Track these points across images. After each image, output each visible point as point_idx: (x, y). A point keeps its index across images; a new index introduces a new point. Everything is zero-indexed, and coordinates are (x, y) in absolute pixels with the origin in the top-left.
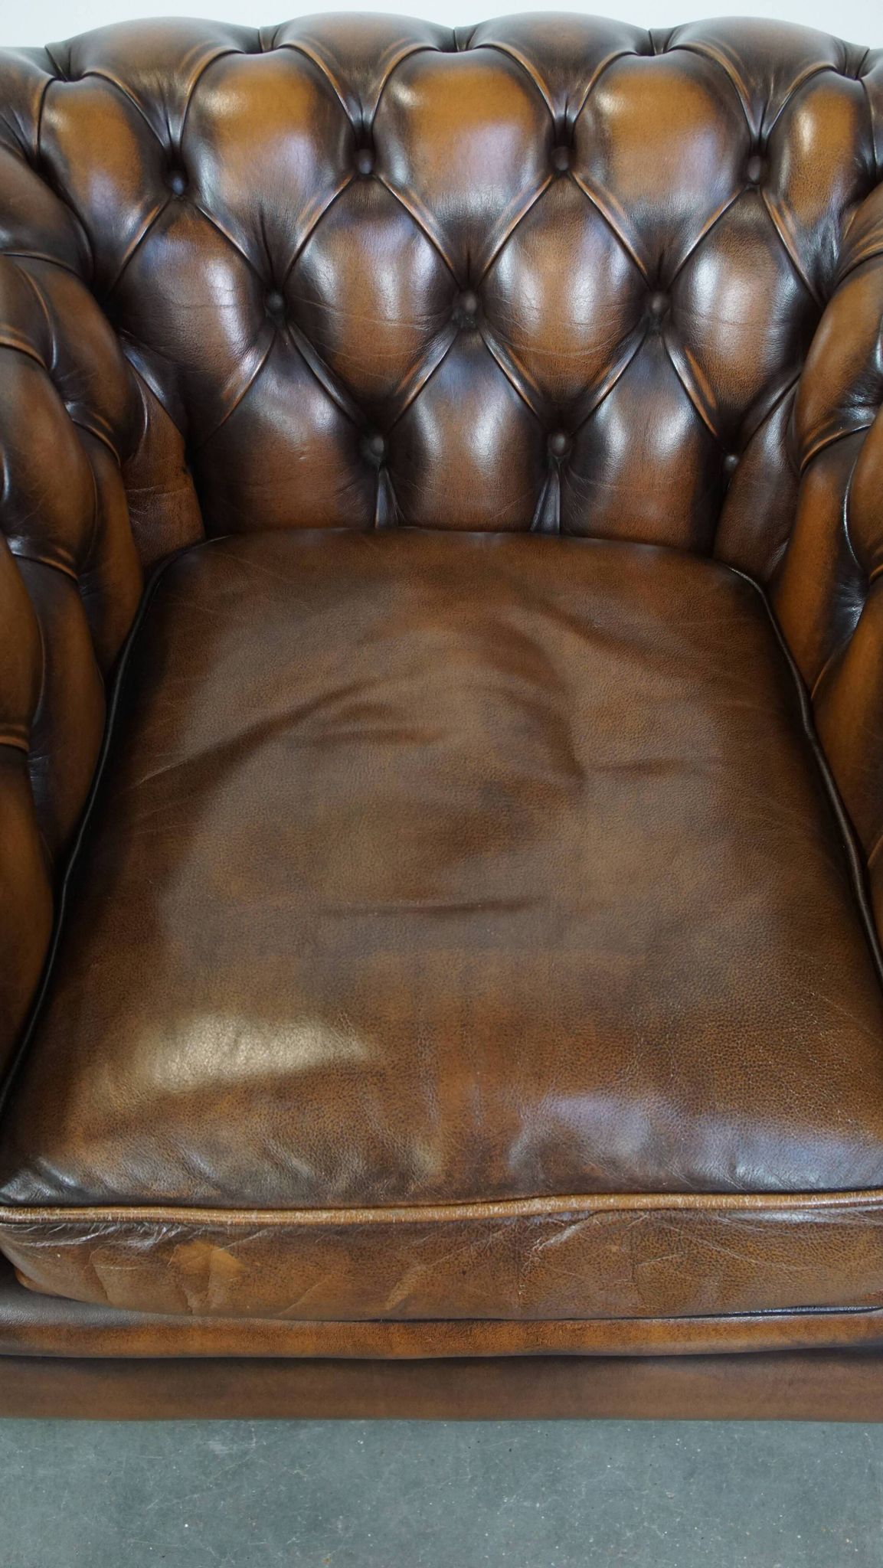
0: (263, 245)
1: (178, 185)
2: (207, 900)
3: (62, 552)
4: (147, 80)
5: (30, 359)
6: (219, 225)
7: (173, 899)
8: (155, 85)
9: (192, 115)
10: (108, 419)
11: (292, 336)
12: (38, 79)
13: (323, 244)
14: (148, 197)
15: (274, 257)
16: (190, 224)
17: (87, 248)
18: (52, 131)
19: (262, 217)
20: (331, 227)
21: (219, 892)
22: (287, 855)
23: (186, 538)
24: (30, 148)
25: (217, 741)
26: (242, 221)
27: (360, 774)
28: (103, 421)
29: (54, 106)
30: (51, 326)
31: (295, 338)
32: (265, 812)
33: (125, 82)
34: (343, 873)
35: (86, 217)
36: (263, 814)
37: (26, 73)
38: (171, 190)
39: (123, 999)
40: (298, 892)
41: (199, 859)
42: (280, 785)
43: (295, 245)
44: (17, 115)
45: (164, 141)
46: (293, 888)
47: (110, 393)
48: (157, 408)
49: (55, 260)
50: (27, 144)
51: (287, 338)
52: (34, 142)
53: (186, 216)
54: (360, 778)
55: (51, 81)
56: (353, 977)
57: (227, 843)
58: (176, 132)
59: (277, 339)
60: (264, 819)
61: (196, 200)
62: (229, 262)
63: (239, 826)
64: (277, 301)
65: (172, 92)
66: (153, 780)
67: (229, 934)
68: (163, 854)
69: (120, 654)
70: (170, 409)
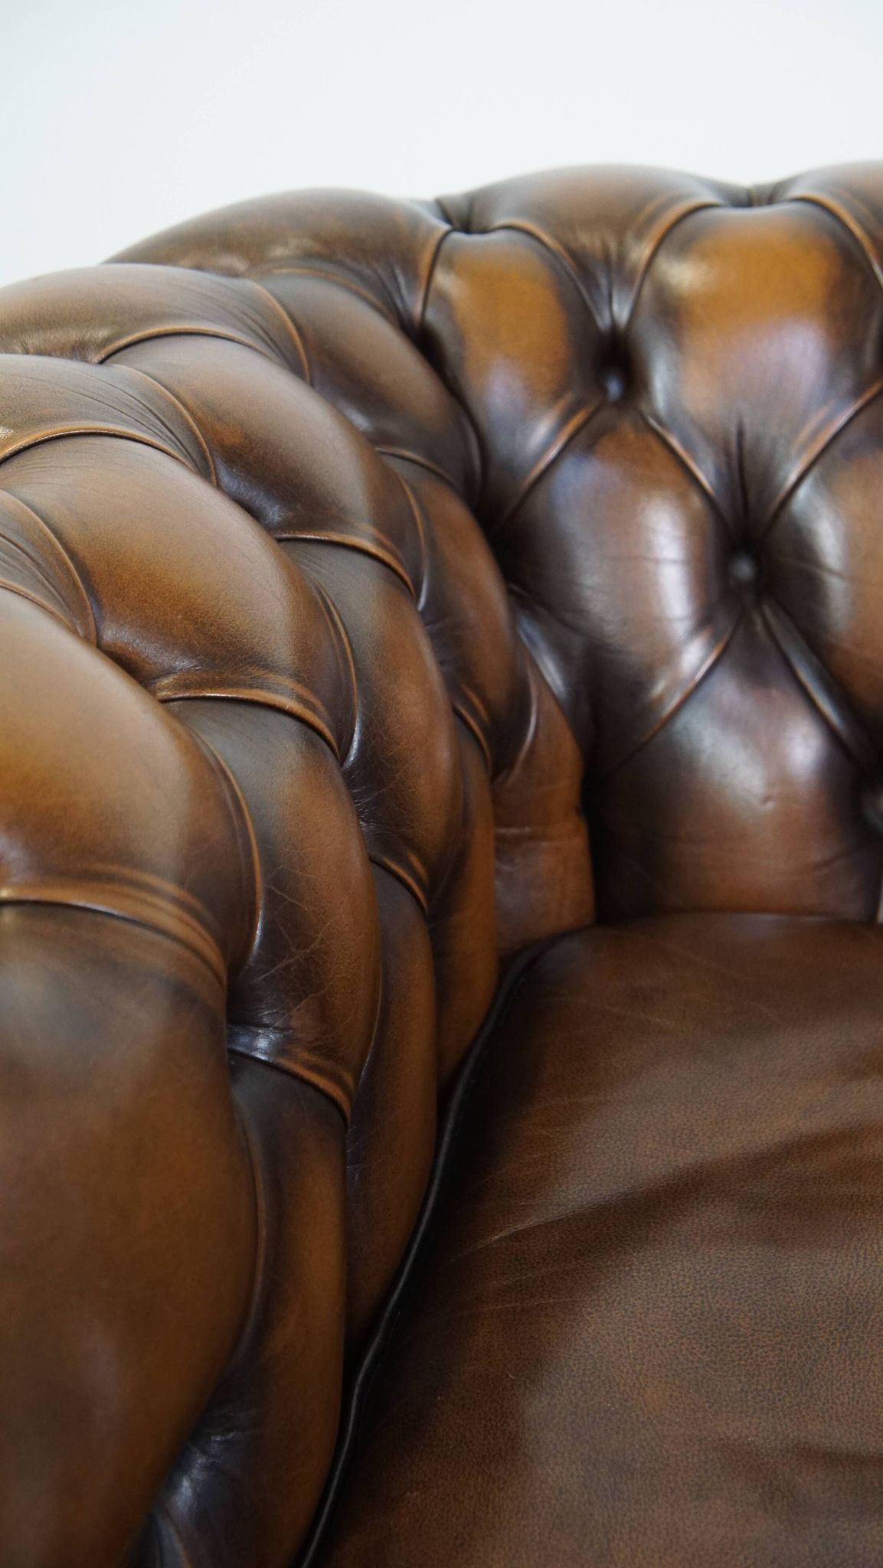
0: (736, 475)
1: (614, 388)
2: (606, 1412)
3: (414, 860)
4: (589, 241)
5: (398, 580)
6: (675, 442)
7: (549, 1404)
8: (598, 244)
9: (647, 291)
10: (484, 700)
11: (768, 618)
12: (432, 229)
13: (827, 483)
14: (569, 397)
15: (752, 497)
16: (631, 436)
17: (477, 461)
18: (443, 298)
19: (741, 434)
20: (848, 454)
21: (626, 1401)
22: (740, 1359)
23: (568, 919)
24: (410, 315)
25: (622, 1190)
26: (710, 439)
27: (865, 1254)
28: (476, 701)
29: (450, 265)
30: (425, 551)
31: (772, 620)
32: (703, 1292)
33: (557, 238)
34: (838, 1398)
35: (480, 416)
36: (702, 1295)
37: (415, 221)
38: (604, 390)
39: (462, 1545)
40: (760, 1418)
41: (594, 1349)
42: (729, 1257)
43: (786, 479)
44: (398, 271)
45: (603, 322)
46: (751, 1410)
47: (491, 664)
48: (550, 705)
49: (433, 466)
50: (407, 311)
51: (758, 621)
52: (417, 309)
53: (627, 428)
54: (865, 1259)
55: (447, 234)
56: (861, 1551)
57: (640, 1330)
58: (621, 311)
59: (743, 621)
60: (702, 1302)
61: (644, 407)
62: (682, 497)
63: (662, 1308)
64: (744, 569)
65: (622, 258)
66: (516, 1237)
67: (643, 1463)
68: (532, 1337)
69: (461, 1064)
70: (571, 711)
